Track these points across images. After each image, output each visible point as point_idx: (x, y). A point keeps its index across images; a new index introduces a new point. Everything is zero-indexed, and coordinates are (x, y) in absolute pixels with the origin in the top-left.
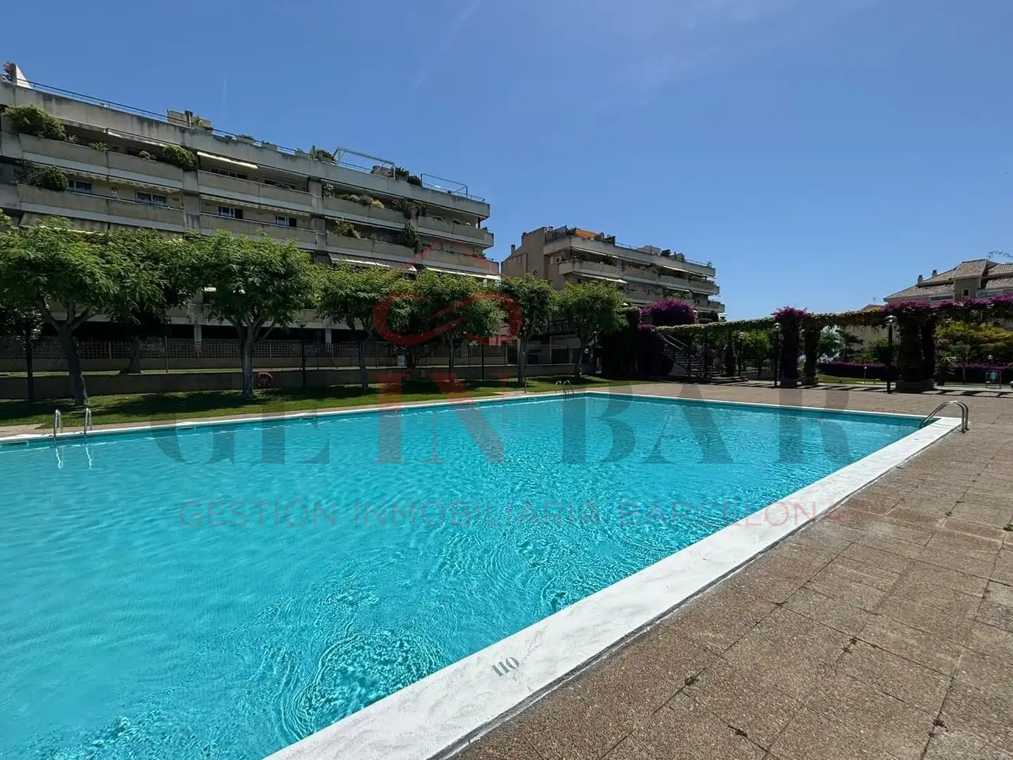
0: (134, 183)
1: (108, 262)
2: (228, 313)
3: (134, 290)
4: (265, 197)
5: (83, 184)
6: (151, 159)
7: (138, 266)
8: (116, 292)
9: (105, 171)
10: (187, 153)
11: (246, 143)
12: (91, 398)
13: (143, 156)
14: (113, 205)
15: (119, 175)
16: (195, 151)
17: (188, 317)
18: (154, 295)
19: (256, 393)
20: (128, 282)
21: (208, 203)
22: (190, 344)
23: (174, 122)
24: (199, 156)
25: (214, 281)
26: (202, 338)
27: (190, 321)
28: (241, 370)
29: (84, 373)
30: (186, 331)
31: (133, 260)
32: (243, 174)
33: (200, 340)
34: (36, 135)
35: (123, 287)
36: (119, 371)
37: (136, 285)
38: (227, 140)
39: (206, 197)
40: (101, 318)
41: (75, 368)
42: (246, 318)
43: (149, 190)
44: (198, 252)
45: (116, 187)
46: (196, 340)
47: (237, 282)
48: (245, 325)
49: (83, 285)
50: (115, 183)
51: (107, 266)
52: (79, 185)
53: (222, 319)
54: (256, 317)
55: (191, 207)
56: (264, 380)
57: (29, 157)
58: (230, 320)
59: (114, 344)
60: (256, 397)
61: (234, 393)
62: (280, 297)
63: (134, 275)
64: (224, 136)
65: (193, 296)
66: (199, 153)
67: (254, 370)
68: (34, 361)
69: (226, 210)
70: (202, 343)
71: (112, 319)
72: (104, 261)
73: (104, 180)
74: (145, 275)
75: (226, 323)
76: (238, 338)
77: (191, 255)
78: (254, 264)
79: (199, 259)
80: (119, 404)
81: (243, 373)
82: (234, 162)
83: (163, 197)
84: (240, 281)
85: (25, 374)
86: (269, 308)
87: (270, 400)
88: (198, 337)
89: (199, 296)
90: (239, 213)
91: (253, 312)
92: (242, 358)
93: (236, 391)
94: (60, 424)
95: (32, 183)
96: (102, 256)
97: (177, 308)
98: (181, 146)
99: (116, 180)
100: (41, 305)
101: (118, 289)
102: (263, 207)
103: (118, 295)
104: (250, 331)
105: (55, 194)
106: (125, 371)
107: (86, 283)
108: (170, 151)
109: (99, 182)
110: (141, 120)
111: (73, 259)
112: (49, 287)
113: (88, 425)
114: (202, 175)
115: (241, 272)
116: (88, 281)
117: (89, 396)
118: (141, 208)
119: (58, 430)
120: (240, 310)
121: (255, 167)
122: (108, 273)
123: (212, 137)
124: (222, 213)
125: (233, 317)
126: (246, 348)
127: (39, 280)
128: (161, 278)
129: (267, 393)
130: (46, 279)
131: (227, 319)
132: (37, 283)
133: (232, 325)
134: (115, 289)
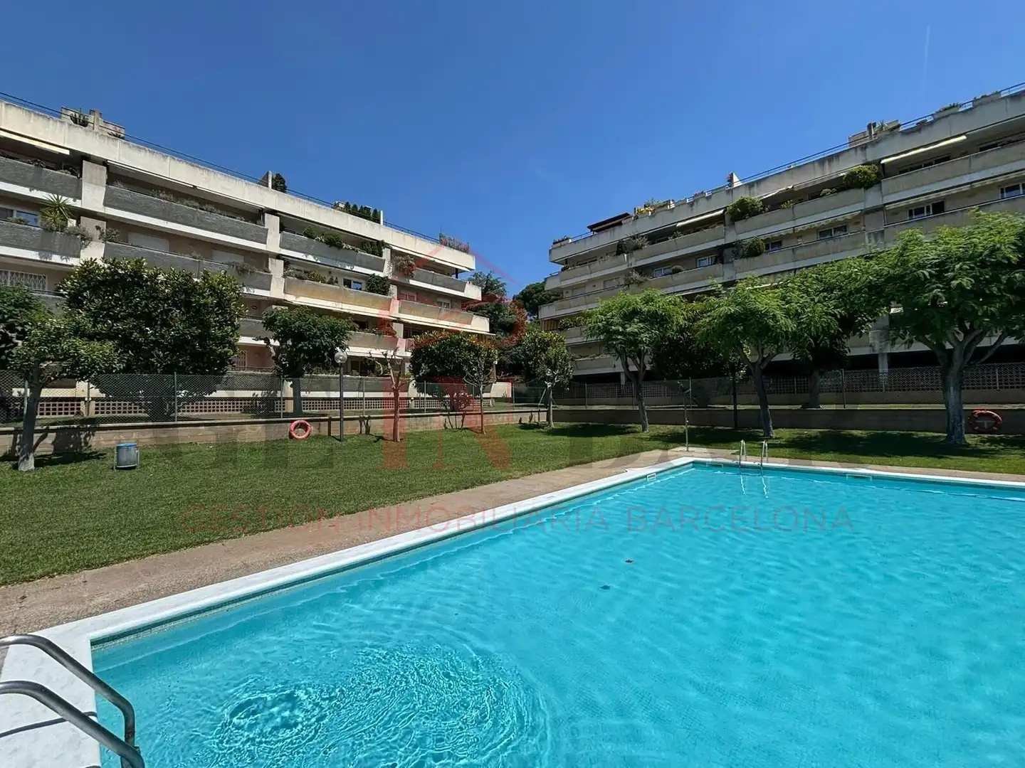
0: (816, 225)
1: (787, 303)
2: (920, 332)
3: (809, 324)
4: (979, 170)
5: (774, 243)
6: (831, 193)
7: (813, 300)
8: (794, 329)
9: (790, 224)
10: (869, 169)
11: (947, 116)
12: (776, 430)
13: (824, 195)
14: (798, 252)
15: (803, 222)
16: (878, 162)
17: (871, 346)
18: (829, 326)
19: (971, 439)
20: (804, 318)
21: (895, 212)
22: (874, 376)
23: (856, 144)
24: (883, 164)
25: (899, 297)
26: (889, 368)
27: (873, 350)
28: (942, 407)
29: (770, 407)
30: (869, 362)
31: (809, 295)
32: (943, 157)
33: (886, 370)
34: (745, 218)
35: (799, 324)
36: (801, 406)
37: (811, 319)
38: (922, 126)
39: (892, 206)
40: (786, 356)
41: (764, 403)
42: (950, 336)
43: (831, 224)
44: (876, 267)
45: (800, 235)
46: (880, 370)
47: (933, 289)
48: (948, 346)
49: (768, 328)
50: (801, 231)
51: (787, 306)
52: (774, 245)
53: (911, 342)
54: (967, 333)
55: (873, 224)
56: (986, 423)
57: (741, 237)
58: (926, 342)
59: (799, 380)
60: (968, 445)
61: (933, 437)
62: (1011, 297)
63: (809, 310)
64: (915, 125)
65: (875, 321)
66: (883, 162)
67: (966, 407)
68: (738, 397)
69: (919, 211)
70: (889, 373)
71: (794, 356)
72: (784, 303)
73: (791, 232)
74: (819, 308)
75: (919, 347)
76: (939, 365)
77: (868, 273)
78: (959, 259)
79: (878, 274)
80: (797, 438)
81: (947, 411)
82: (931, 147)
83: (842, 227)
84: (938, 287)
85: (731, 407)
86: (992, 316)
87: (997, 452)
88: (883, 367)
89: (883, 320)
90: (939, 207)
91: (962, 328)
92: (945, 389)
93: (936, 434)
94: (745, 452)
95: (743, 257)
96: (783, 298)
97: (857, 337)
98: (862, 165)
99: (800, 228)
100: (740, 350)
101: (795, 325)
102: (977, 185)
103: (795, 332)
104: (957, 355)
105: (756, 258)
106: (806, 405)
107: (769, 326)
108: (852, 175)
109: (788, 236)
110: (822, 161)
111: (760, 306)
112: (744, 334)
113: (765, 456)
114: (887, 184)
115: (939, 276)
116: (771, 323)
117: (774, 429)
118: (822, 245)
119: (743, 458)
120: (938, 327)
121: (964, 137)
122: (787, 314)
123: (899, 136)
124: (914, 217)
125: (927, 336)
126: (951, 379)
127: (738, 329)
128: (836, 307)
129: (992, 441)
130: (742, 327)
131: (919, 341)
132: (736, 332)
133: (928, 349)
134: (792, 326)
